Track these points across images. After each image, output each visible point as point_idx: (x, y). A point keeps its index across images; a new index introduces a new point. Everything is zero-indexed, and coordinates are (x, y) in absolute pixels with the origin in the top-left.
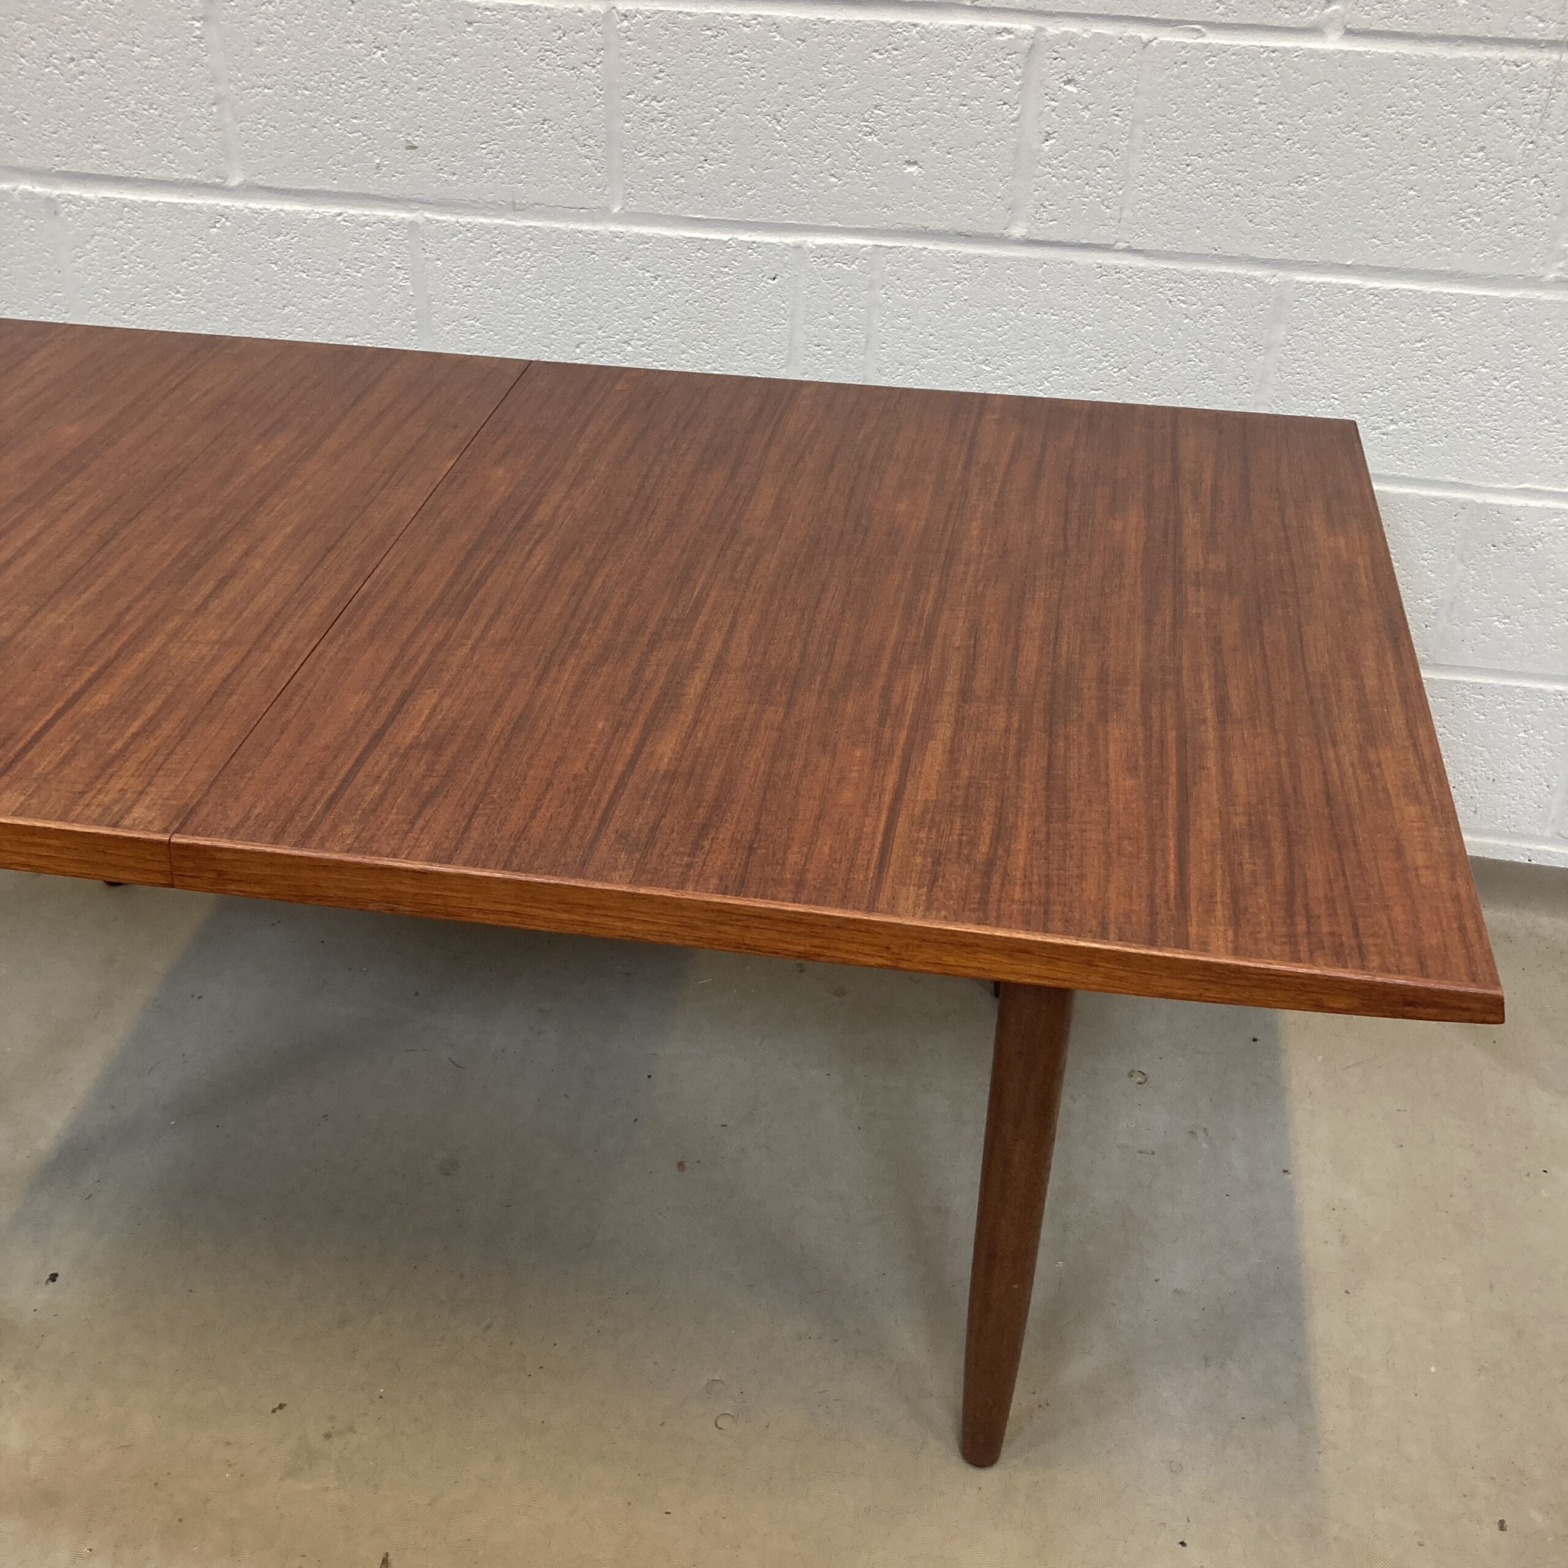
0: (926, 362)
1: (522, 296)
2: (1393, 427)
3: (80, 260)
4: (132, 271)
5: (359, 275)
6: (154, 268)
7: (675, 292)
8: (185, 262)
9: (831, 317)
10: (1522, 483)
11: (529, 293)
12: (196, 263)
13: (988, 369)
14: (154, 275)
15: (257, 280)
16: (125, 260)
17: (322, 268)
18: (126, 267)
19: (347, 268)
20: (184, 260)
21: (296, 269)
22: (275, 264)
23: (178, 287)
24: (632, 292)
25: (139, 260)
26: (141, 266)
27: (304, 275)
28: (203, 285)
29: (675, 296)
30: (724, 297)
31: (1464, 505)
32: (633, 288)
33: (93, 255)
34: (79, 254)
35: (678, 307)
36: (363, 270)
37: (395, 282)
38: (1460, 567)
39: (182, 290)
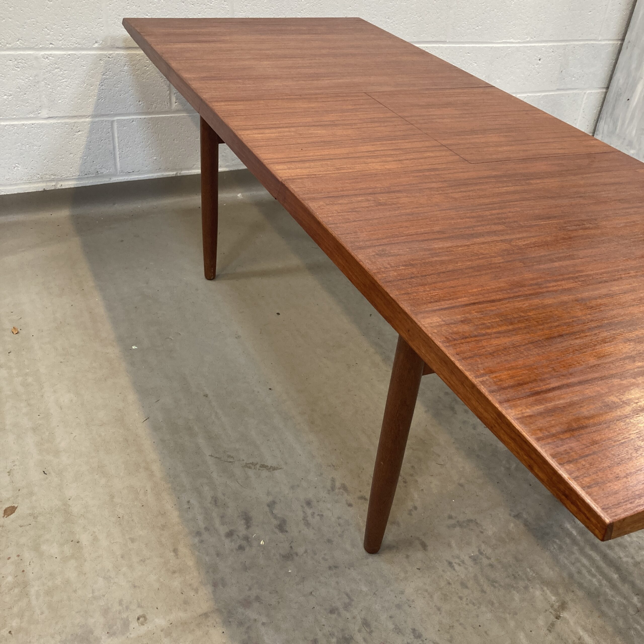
0: (373, 19)
1: (263, 8)
2: (477, 28)
3: (110, 6)
4: (131, 8)
5: (212, 4)
6: (139, 7)
7: (308, 3)
8: (151, 4)
9: (350, 8)
10: (502, 40)
11: (265, 7)
12: (155, 4)
13: (389, 20)
14: (139, 9)
15: (176, 9)
16: (128, 4)
17: (200, 3)
18: (128, 7)
19: (208, 2)
20: (151, 3)
21: (191, 4)
22: (183, 2)
23: (147, 13)
24: (296, 4)
25: (134, 4)
26: (134, 6)
27: (193, 6)
28: (157, 12)
29: (308, 4)
30: (322, 3)
31: (491, 48)
32: (296, 3)
33: (116, 3)
34: (111, 3)
35: (309, 8)
36: (213, 3)
37: (223, 6)
38: (490, 65)
39: (149, 15)
